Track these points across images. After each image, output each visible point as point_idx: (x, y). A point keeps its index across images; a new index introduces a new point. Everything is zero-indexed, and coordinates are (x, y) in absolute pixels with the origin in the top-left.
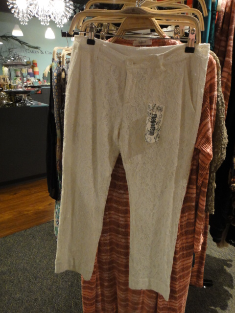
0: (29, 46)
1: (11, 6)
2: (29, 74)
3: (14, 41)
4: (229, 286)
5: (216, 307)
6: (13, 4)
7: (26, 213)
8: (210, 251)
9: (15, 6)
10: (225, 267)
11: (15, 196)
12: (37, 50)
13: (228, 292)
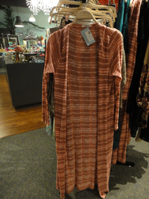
0: (39, 27)
1: (29, 4)
2: (38, 44)
3: (30, 24)
4: (145, 167)
5: (134, 177)
6: (29, 3)
7: (33, 122)
8: (137, 148)
9: (31, 4)
10: (144, 157)
11: (28, 113)
12: (44, 30)
13: (144, 170)
